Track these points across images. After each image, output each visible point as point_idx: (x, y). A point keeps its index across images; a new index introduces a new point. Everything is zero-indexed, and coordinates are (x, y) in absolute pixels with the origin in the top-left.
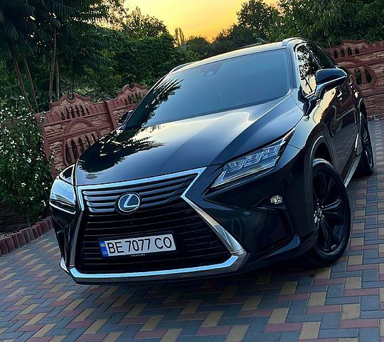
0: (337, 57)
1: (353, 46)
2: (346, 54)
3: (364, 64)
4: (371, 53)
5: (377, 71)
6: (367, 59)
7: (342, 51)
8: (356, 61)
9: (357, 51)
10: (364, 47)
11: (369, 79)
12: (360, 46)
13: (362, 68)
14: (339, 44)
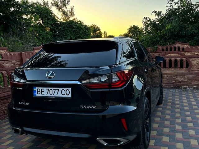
0: (172, 51)
1: (181, 46)
2: (177, 50)
3: (186, 57)
4: (192, 51)
5: (193, 62)
6: (188, 54)
7: (175, 47)
8: (181, 55)
9: (183, 49)
10: (187, 47)
11: (187, 65)
12: (185, 46)
13: (184, 59)
14: (174, 43)
